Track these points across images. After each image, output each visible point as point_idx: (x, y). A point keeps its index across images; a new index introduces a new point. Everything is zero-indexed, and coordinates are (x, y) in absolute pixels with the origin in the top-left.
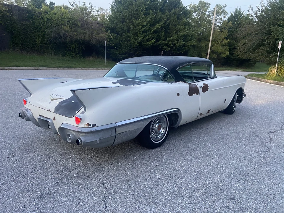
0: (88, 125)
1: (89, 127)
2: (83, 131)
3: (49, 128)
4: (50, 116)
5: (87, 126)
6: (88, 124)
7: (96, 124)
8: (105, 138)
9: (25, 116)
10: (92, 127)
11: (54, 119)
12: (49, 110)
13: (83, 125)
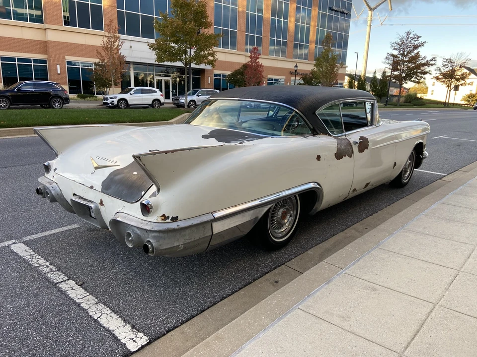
0: (165, 217)
1: (165, 221)
2: (156, 229)
3: (91, 216)
4: (94, 197)
5: (162, 220)
6: (164, 215)
7: (178, 217)
8: (193, 240)
9: (47, 193)
10: (170, 221)
11: (101, 203)
12: (92, 187)
13: (155, 218)
